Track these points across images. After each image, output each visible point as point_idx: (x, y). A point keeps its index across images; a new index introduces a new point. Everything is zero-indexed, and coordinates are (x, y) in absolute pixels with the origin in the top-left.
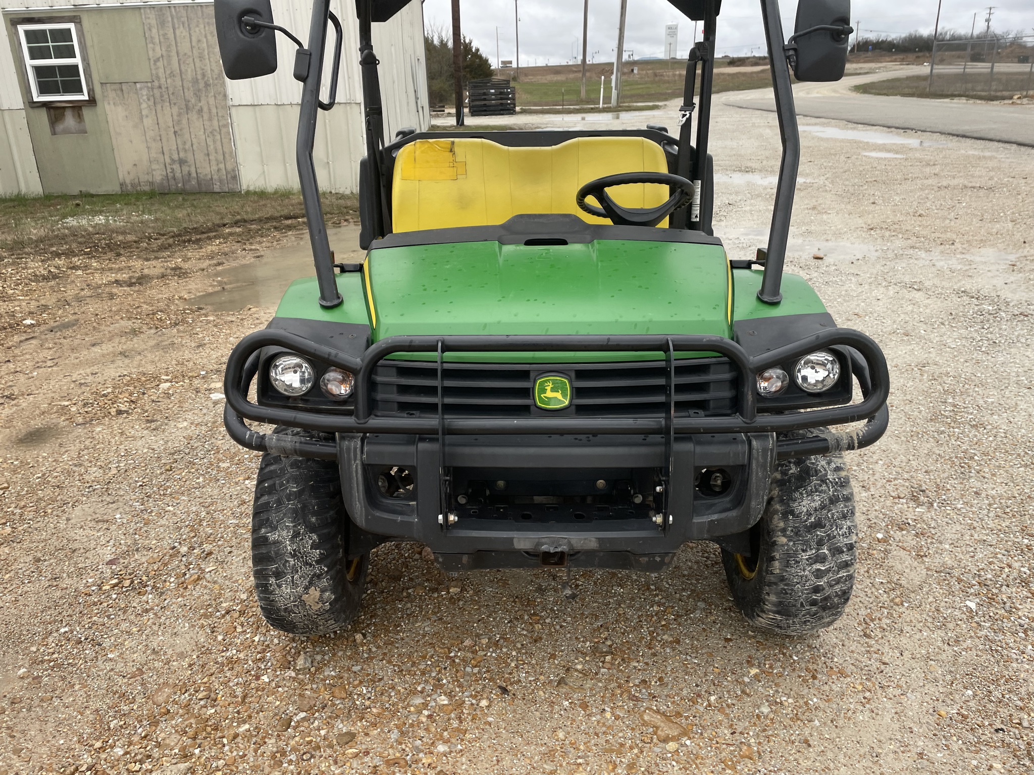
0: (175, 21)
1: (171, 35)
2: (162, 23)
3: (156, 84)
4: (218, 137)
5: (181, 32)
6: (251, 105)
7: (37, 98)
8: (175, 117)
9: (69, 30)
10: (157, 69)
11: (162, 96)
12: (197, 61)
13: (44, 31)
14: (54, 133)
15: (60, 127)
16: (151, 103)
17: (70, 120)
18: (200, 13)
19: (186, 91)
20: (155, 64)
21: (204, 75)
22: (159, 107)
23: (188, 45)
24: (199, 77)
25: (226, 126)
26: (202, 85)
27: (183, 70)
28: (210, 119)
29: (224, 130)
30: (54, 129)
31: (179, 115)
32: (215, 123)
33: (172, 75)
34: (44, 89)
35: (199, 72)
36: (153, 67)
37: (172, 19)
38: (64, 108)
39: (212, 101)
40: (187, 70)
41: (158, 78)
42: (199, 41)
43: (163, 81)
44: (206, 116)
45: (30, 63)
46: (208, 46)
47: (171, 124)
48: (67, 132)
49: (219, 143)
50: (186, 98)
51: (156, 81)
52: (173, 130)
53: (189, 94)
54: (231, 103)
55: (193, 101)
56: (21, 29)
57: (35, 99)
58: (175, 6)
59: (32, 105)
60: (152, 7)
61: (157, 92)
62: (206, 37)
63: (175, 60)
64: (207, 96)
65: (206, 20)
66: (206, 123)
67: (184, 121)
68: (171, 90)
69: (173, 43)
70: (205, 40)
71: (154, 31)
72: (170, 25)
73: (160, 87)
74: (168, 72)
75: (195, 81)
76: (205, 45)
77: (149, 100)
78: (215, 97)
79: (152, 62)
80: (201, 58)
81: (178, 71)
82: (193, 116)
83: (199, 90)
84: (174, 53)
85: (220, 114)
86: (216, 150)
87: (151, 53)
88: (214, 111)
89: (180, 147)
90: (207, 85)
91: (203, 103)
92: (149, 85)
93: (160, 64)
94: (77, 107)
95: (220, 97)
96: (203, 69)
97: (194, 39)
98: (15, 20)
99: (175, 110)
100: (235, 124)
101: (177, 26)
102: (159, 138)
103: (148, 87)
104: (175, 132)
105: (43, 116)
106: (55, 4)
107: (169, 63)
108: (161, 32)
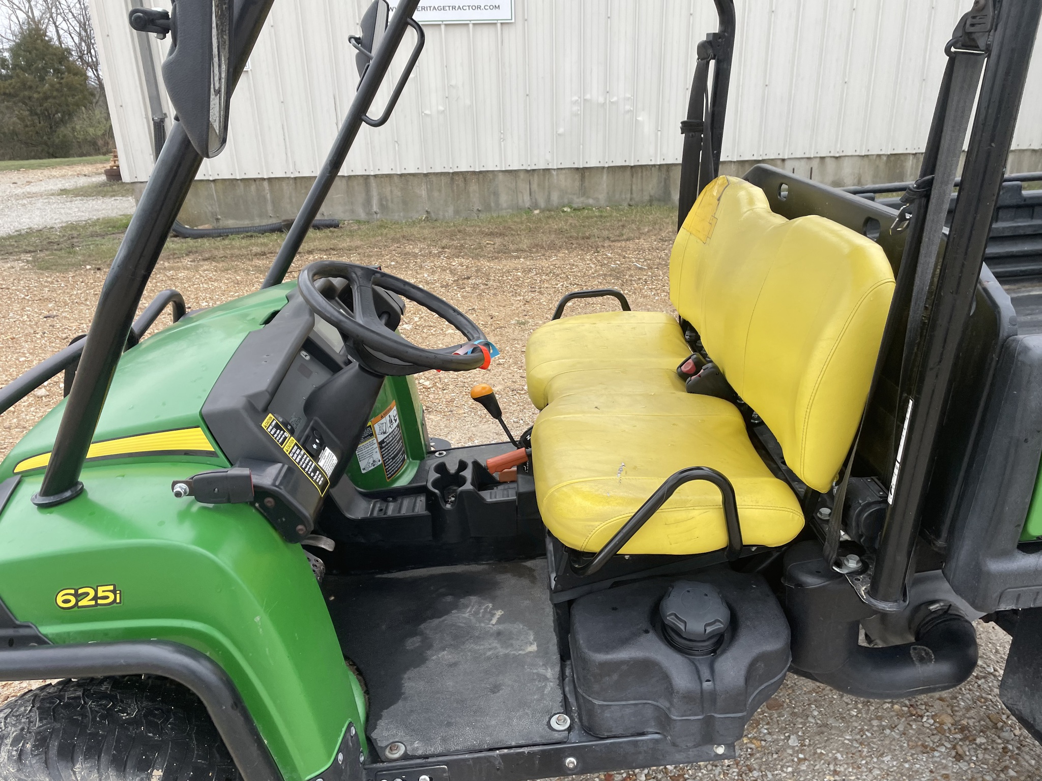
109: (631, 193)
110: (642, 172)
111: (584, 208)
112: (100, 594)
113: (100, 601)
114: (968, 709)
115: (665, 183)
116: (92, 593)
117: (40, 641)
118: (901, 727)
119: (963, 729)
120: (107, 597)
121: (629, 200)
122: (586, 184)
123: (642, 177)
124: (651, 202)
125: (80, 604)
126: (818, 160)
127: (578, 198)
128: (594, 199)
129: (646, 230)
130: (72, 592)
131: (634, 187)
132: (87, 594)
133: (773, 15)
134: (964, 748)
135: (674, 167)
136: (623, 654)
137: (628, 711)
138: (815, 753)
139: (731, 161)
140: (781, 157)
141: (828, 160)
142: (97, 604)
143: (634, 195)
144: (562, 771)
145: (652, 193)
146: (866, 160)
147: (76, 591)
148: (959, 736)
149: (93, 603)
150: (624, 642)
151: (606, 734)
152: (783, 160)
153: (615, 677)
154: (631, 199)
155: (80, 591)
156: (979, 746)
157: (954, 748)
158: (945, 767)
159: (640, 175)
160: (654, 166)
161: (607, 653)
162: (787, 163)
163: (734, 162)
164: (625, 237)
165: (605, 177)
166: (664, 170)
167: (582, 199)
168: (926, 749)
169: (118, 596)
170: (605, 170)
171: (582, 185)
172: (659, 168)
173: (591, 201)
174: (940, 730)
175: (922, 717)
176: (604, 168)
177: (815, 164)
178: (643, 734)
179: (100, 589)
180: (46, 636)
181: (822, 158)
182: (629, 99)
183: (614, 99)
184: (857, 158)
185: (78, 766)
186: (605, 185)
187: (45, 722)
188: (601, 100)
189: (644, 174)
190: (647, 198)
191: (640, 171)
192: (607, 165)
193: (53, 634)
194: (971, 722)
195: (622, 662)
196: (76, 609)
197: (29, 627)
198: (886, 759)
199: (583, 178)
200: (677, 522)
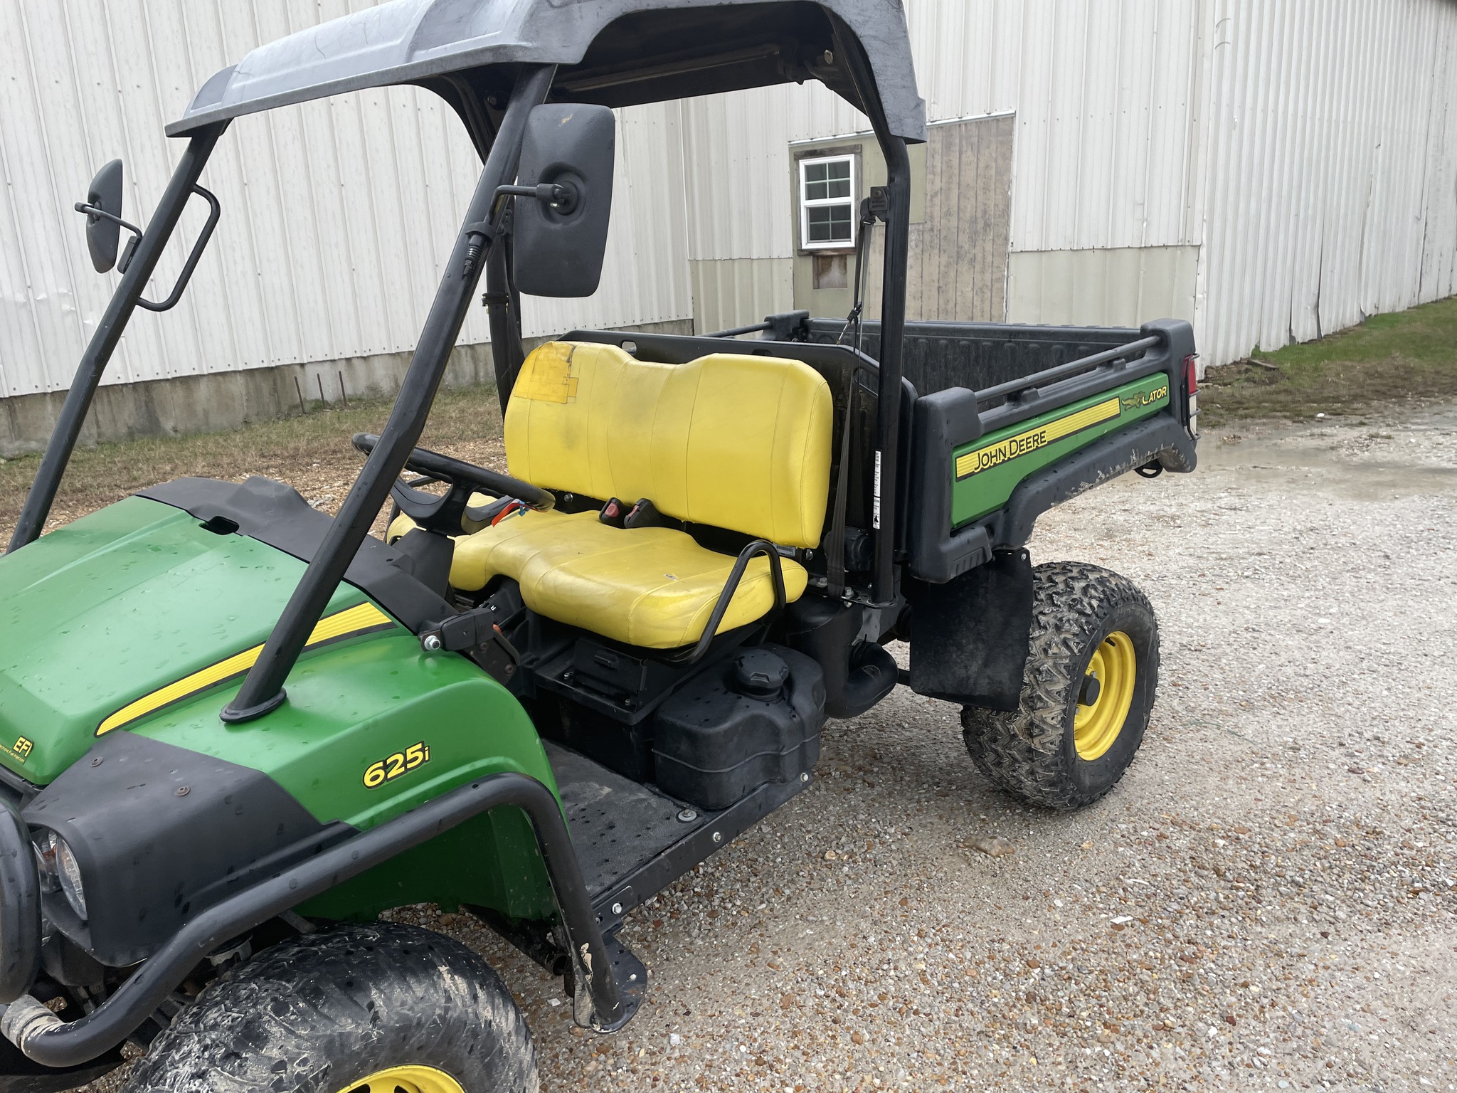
0: (964, 143)
1: (955, 162)
2: (948, 147)
3: (928, 226)
4: (988, 294)
5: (969, 156)
6: (1038, 251)
7: (807, 245)
8: (942, 268)
9: (848, 163)
10: (932, 206)
11: (931, 242)
12: (980, 193)
13: (822, 167)
14: (817, 286)
15: (824, 280)
16: (919, 250)
17: (835, 272)
18: (994, 130)
19: (961, 234)
20: (931, 200)
21: (985, 212)
22: (926, 256)
23: (974, 173)
24: (979, 215)
25: (1000, 280)
26: (981, 224)
27: (962, 207)
28: (983, 272)
29: (996, 285)
30: (818, 279)
31: (948, 265)
32: (988, 276)
33: (948, 213)
34: (816, 235)
35: (979, 210)
36: (928, 204)
37: (960, 140)
38: (832, 257)
39: (989, 247)
40: (966, 207)
41: (932, 218)
42: (987, 167)
43: (937, 220)
44: (978, 267)
45: (806, 203)
46: (996, 173)
47: (936, 278)
48: (830, 285)
49: (987, 303)
50: (960, 243)
51: (929, 223)
52: (937, 285)
53: (964, 240)
54: (1010, 249)
55: (966, 247)
56: (803, 163)
57: (804, 246)
58: (967, 123)
59: (801, 253)
60: (940, 127)
61: (927, 237)
62: (996, 161)
63: (955, 192)
64: (984, 241)
65: (1000, 138)
66: (978, 276)
67: (952, 274)
68: (944, 233)
69: (956, 172)
70: (994, 165)
71: (938, 157)
72: (957, 148)
73: (932, 230)
74: (944, 210)
75: (974, 221)
76: (993, 172)
77: (917, 246)
78: (993, 240)
79: (929, 198)
80: (986, 189)
81: (956, 209)
82: (964, 267)
83: (976, 233)
84: (955, 187)
85: (995, 264)
86: (983, 312)
87: (929, 187)
88: (989, 259)
89: (942, 306)
90: (987, 225)
91: (978, 251)
92: (921, 227)
93: (937, 200)
94: (842, 255)
95: (999, 241)
96: (985, 204)
97: (982, 165)
98: (801, 153)
99: (944, 259)
100: (1012, 278)
101: (964, 148)
102: (919, 295)
103: (919, 231)
104: (939, 288)
105: (808, 264)
106: (840, 132)
107: (948, 199)
108: (945, 158)
109: (98, 427)
110: (108, 395)
111: (27, 456)
112: (409, 757)
113: (409, 766)
114: (852, 756)
115: (147, 406)
116: (400, 757)
117: (352, 833)
118: (823, 786)
119: (860, 769)
120: (416, 758)
121: (96, 436)
122: (20, 419)
123: (110, 402)
124: (131, 435)
125: (389, 776)
126: (344, 362)
127: (11, 442)
128: (37, 441)
129: (168, 468)
130: (381, 764)
131: (100, 418)
132: (397, 761)
133: (246, 188)
134: (870, 779)
135: (155, 385)
136: (738, 718)
137: (746, 769)
138: (785, 829)
139: (235, 372)
140: (298, 361)
141: (355, 362)
142: (407, 770)
143: (103, 429)
144: (713, 848)
145: (131, 423)
146: (399, 360)
147: (385, 762)
148: (862, 773)
149: (403, 769)
150: (730, 711)
151: (732, 800)
152: (302, 365)
153: (736, 739)
154: (99, 435)
155: (388, 762)
156: (877, 772)
157: (864, 781)
158: (868, 795)
159: (106, 400)
160: (126, 385)
161: (725, 721)
162: (307, 368)
163: (240, 372)
164: (142, 481)
165: (50, 407)
166: (141, 390)
167: (17, 444)
168: (848, 791)
169: (427, 753)
170: (48, 398)
171: (13, 423)
172: (134, 388)
173: (33, 445)
174: (848, 776)
175: (830, 774)
176: (45, 394)
177: (342, 366)
178: (754, 790)
179: (409, 751)
180: (357, 825)
181: (348, 360)
182: (64, 295)
183: (42, 296)
184: (387, 357)
185: (373, 992)
186: (52, 418)
187: (297, 979)
188: (20, 298)
189: (112, 397)
190: (124, 430)
191: (105, 394)
192: (50, 391)
193: (365, 821)
194: (861, 762)
195: (738, 725)
196: (386, 783)
197: (337, 823)
198: (831, 808)
199: (12, 413)
200: (746, 594)
